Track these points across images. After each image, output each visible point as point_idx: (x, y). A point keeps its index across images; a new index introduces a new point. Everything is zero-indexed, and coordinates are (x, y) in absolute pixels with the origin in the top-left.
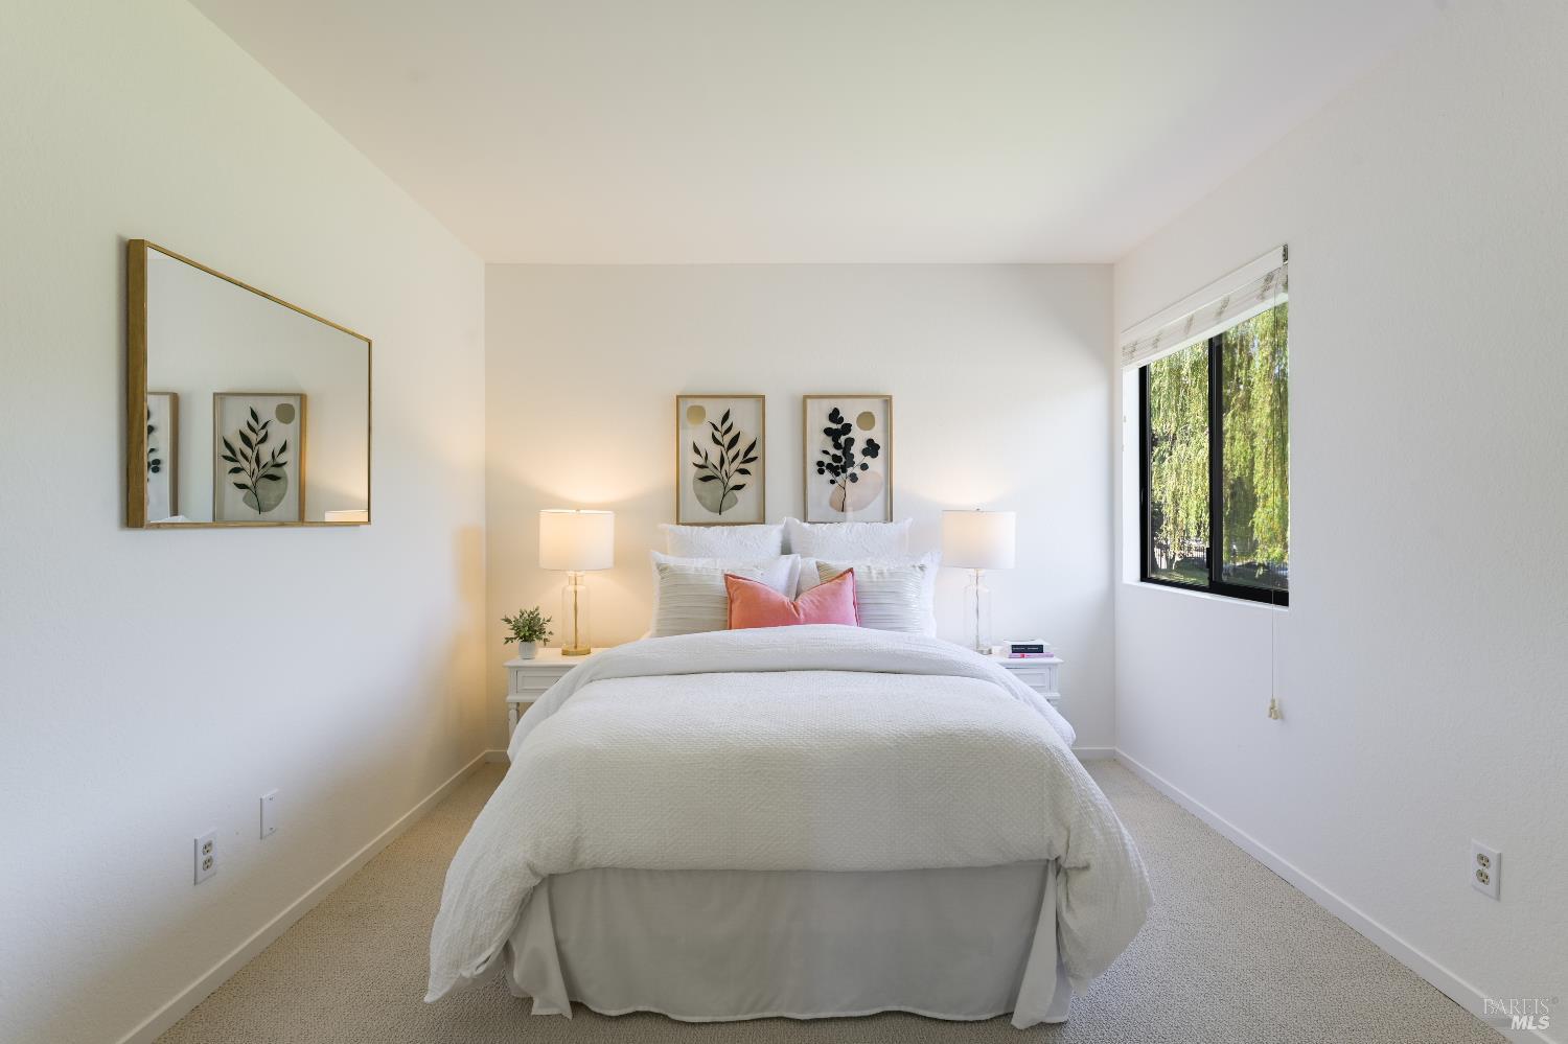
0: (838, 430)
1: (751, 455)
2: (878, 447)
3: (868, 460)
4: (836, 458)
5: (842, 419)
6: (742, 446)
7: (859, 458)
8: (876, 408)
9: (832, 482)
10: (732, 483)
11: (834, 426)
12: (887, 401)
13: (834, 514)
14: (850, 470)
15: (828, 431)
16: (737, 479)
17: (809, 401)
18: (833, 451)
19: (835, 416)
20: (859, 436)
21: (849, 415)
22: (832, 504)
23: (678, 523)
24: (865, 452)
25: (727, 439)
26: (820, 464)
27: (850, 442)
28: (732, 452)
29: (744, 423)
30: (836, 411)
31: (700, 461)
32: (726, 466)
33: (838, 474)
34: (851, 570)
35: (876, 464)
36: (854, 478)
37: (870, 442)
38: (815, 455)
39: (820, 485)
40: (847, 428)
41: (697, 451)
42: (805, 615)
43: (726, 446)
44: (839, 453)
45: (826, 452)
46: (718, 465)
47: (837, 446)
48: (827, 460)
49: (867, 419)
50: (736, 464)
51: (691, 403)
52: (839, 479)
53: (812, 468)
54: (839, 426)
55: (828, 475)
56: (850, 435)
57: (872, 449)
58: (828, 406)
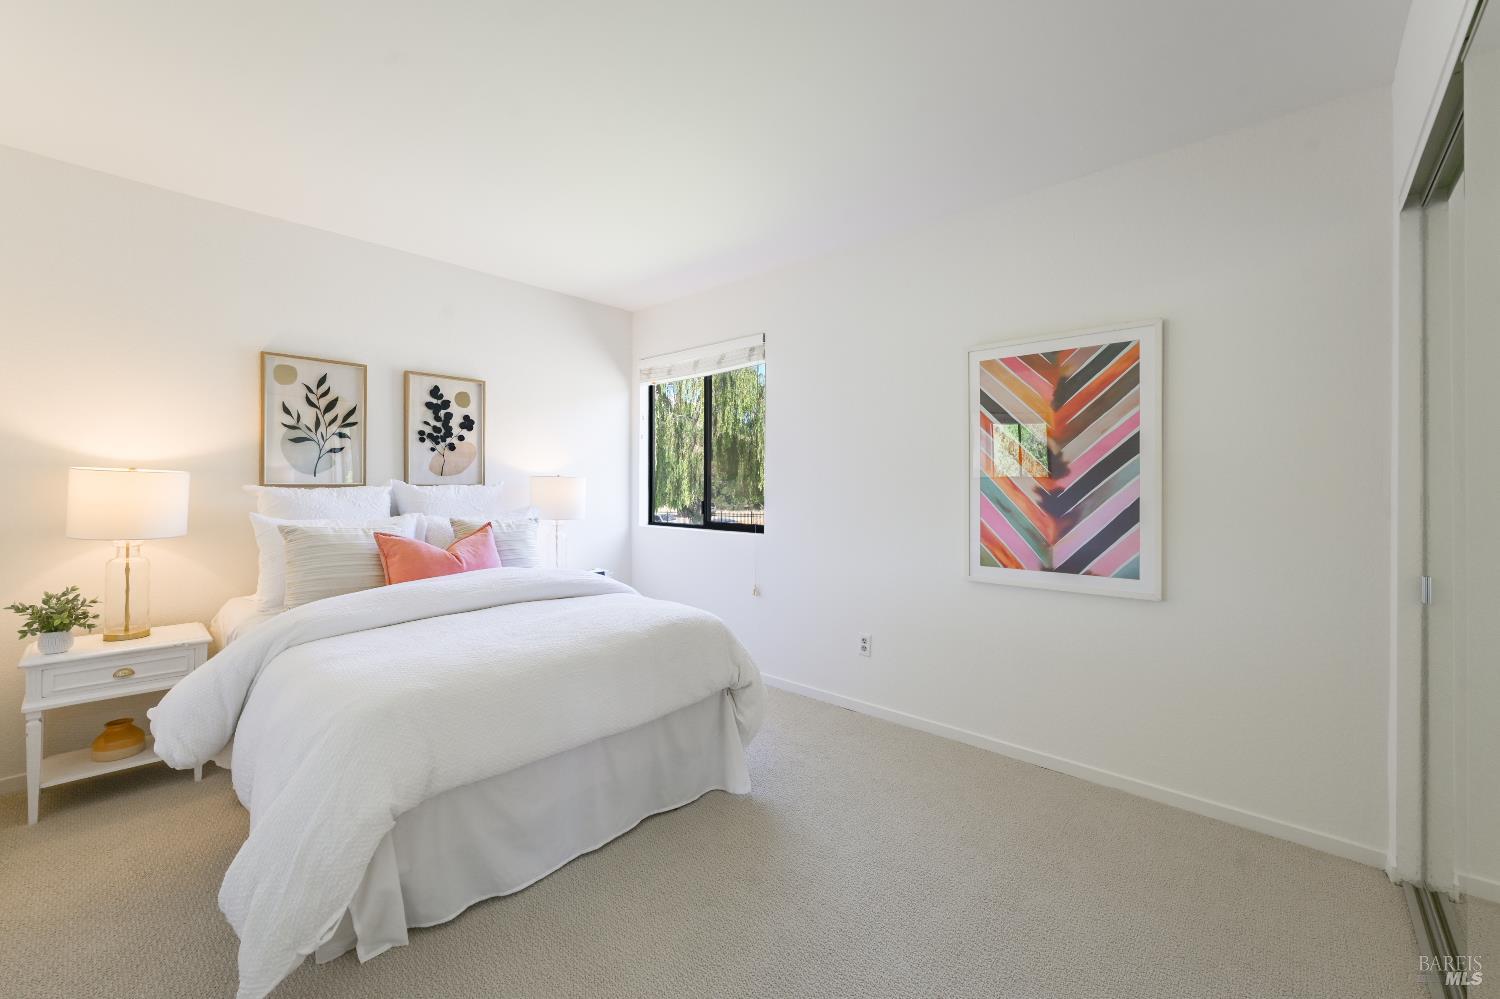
0: (438, 404)
1: (350, 420)
2: (473, 422)
3: (464, 432)
4: (435, 429)
5: (442, 396)
6: (340, 410)
7: (456, 431)
8: (471, 389)
9: (433, 449)
10: (328, 447)
11: (435, 401)
12: (481, 385)
13: (433, 477)
14: (449, 440)
15: (429, 405)
16: (336, 442)
17: (410, 376)
18: (433, 423)
19: (435, 392)
20: (457, 413)
21: (449, 392)
22: (431, 468)
23: (262, 483)
24: (462, 426)
25: (323, 403)
26: (421, 433)
27: (449, 416)
28: (329, 416)
29: (342, 387)
30: (436, 389)
31: (291, 422)
32: (322, 428)
33: (438, 443)
34: (489, 524)
35: (471, 437)
36: (452, 447)
37: (466, 418)
38: (416, 425)
39: (421, 453)
40: (446, 404)
41: (286, 411)
42: (467, 563)
43: (322, 409)
44: (439, 425)
45: (426, 423)
46: (313, 429)
47: (437, 418)
48: (428, 430)
49: (463, 399)
50: (334, 428)
51: (279, 361)
52: (438, 447)
53: (413, 437)
54: (439, 402)
55: (428, 443)
56: (448, 410)
57: (468, 423)
58: (430, 383)
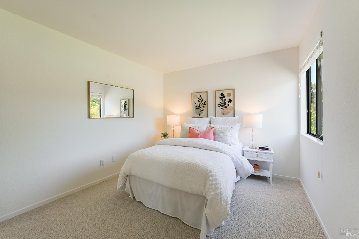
1: (205, 104)
2: (231, 100)
3: (229, 103)
4: (222, 103)
5: (223, 95)
6: (203, 102)
7: (227, 103)
8: (231, 92)
9: (221, 108)
10: (202, 109)
11: (222, 96)
12: (234, 90)
13: (222, 115)
14: (225, 106)
15: (220, 98)
16: (202, 108)
17: (216, 92)
18: (222, 102)
19: (222, 94)
20: (227, 98)
21: (225, 94)
22: (221, 113)
23: (192, 117)
24: (229, 102)
25: (201, 101)
26: (219, 105)
27: (225, 100)
28: (202, 103)
29: (204, 97)
31: (196, 105)
32: (201, 106)
33: (223, 107)
34: (214, 127)
35: (231, 104)
36: (226, 107)
37: (230, 99)
38: (218, 103)
39: (219, 109)
40: (225, 97)
41: (195, 103)
43: (200, 102)
44: (223, 102)
45: (220, 102)
46: (199, 106)
48: (220, 104)
49: (229, 95)
50: (202, 106)
51: (194, 94)
52: (223, 108)
53: (217, 106)
54: (223, 96)
55: (221, 107)
56: (225, 98)
57: (230, 101)
58: (220, 92)
